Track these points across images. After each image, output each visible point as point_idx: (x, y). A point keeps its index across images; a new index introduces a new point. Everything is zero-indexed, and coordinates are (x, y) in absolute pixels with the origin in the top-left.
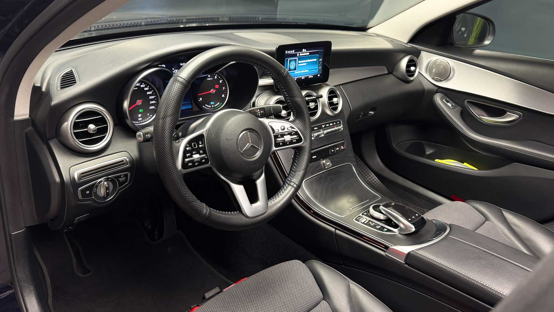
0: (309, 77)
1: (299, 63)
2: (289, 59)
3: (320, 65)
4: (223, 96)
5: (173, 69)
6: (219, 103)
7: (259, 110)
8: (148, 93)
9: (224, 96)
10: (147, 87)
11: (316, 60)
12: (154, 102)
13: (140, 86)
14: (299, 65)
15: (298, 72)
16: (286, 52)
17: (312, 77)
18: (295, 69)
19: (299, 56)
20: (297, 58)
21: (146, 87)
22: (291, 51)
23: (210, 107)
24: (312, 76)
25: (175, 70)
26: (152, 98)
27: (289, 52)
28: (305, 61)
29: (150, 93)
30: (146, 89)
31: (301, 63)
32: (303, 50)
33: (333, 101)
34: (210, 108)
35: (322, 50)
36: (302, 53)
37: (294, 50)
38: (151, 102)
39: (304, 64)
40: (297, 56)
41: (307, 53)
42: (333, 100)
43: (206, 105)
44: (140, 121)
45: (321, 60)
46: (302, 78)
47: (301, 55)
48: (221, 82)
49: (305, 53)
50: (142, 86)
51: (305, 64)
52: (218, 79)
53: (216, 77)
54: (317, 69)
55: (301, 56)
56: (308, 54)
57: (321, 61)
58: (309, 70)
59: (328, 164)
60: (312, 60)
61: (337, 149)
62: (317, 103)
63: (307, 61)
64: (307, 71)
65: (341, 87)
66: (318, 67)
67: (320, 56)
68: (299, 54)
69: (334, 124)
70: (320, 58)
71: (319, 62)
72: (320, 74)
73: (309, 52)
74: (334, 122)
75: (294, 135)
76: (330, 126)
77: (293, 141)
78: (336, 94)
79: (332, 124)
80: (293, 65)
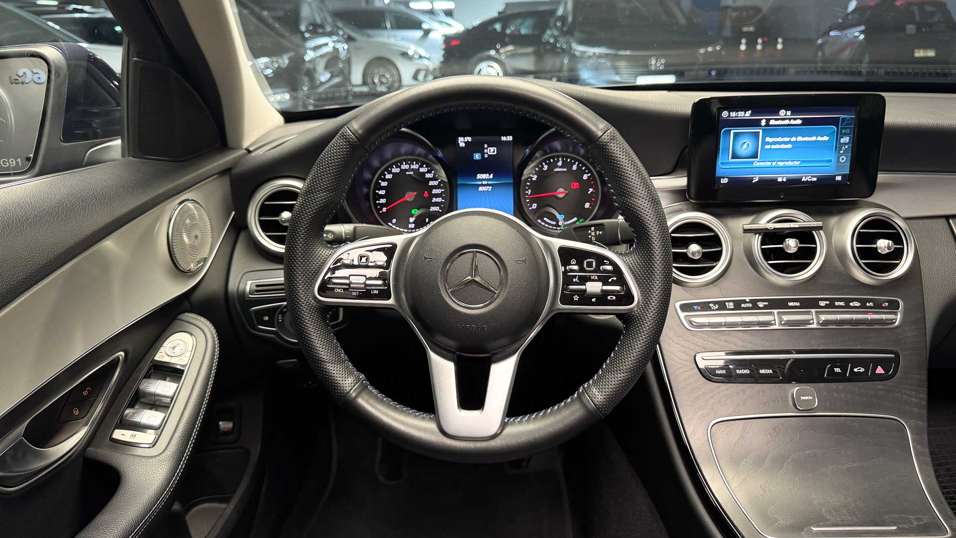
0: (804, 179)
1: (768, 143)
2: (732, 132)
3: (841, 152)
4: (587, 205)
5: (486, 146)
6: (575, 219)
7: (593, 228)
8: (431, 183)
9: (590, 206)
11: (826, 138)
12: (439, 200)
13: (419, 169)
14: (767, 147)
15: (758, 164)
16: (725, 114)
17: (815, 179)
18: (755, 156)
19: (765, 126)
20: (761, 131)
21: (429, 172)
22: (740, 113)
23: (555, 223)
24: (813, 177)
25: (489, 149)
26: (436, 193)
27: (733, 114)
28: (788, 139)
29: (436, 183)
30: (428, 176)
31: (775, 143)
32: (782, 112)
33: (875, 246)
34: (553, 225)
35: (852, 115)
36: (776, 120)
37: (750, 112)
38: (434, 200)
39: (786, 146)
40: (761, 126)
41: (795, 119)
42: (875, 243)
43: (545, 219)
44: (412, 229)
45: (845, 139)
46: (780, 180)
47: (772, 122)
48: (585, 177)
49: (790, 119)
50: (422, 170)
51: (790, 146)
52: (580, 172)
53: (575, 167)
54: (831, 161)
55: (773, 125)
56: (799, 122)
57: (845, 144)
58: (802, 162)
59: (806, 398)
60: (814, 138)
61: (855, 370)
62: (815, 243)
63: (794, 139)
64: (797, 163)
65: (951, 221)
66: (832, 156)
67: (844, 131)
68: (768, 121)
69: (868, 304)
70: (846, 134)
71: (840, 143)
72: (843, 176)
73: (801, 119)
74: (870, 301)
75: (613, 283)
76: (847, 306)
77: (609, 297)
78: (897, 230)
79: (857, 304)
80: (745, 146)
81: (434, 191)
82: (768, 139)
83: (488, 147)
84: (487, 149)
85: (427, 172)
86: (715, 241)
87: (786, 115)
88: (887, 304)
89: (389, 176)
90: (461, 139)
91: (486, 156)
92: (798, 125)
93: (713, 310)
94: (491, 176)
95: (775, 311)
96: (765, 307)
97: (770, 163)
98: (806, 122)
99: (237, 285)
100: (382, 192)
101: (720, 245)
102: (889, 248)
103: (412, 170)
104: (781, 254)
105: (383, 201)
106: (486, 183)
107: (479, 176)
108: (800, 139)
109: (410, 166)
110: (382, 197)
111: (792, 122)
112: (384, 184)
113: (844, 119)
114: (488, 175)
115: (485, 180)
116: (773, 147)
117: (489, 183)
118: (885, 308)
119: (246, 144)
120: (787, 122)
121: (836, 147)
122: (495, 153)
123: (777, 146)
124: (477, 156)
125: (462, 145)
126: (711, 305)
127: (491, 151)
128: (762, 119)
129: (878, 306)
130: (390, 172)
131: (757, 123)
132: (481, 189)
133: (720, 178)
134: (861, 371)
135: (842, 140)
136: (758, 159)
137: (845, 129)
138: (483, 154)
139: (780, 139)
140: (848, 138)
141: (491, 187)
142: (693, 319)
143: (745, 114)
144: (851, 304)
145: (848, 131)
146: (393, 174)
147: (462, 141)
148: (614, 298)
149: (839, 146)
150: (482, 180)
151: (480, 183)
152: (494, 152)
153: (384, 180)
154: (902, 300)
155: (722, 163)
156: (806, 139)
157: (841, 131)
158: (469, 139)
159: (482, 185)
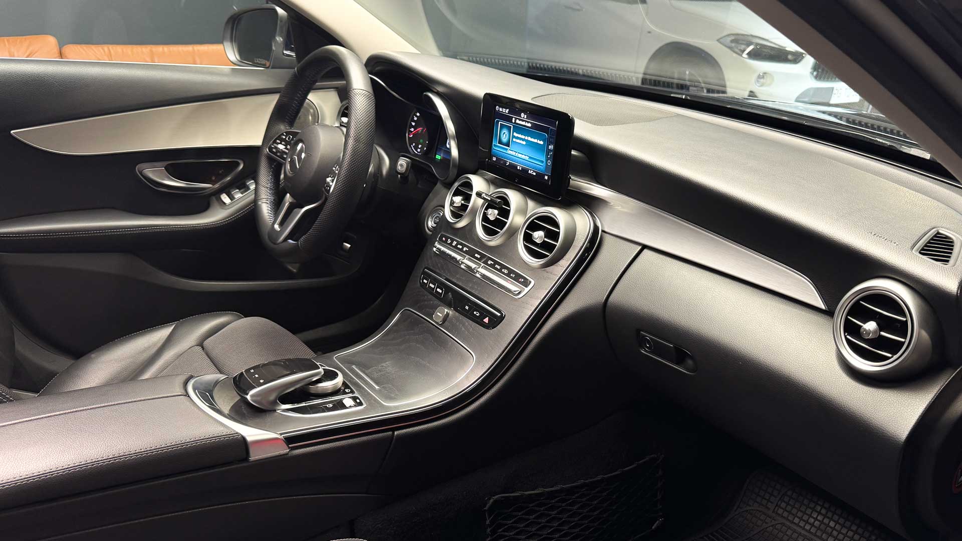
0: (530, 171)
1: (515, 137)
2: (500, 122)
3: (549, 156)
11: (541, 143)
14: (514, 140)
15: (509, 152)
16: (497, 107)
17: (534, 174)
18: (508, 145)
19: (514, 123)
20: (512, 126)
22: (504, 109)
24: (534, 172)
27: (501, 110)
28: (523, 137)
31: (518, 138)
32: (523, 115)
35: (555, 127)
36: (520, 120)
37: (508, 110)
40: (512, 122)
41: (528, 122)
45: (551, 147)
46: (518, 168)
47: (518, 121)
49: (526, 121)
51: (524, 143)
54: (542, 162)
55: (518, 124)
56: (529, 125)
57: (551, 150)
58: (530, 158)
61: (474, 312)
63: (526, 138)
64: (527, 158)
66: (544, 159)
67: (551, 140)
68: (515, 120)
69: (511, 275)
70: (551, 143)
72: (549, 176)
73: (531, 123)
74: (514, 273)
76: (500, 270)
78: (560, 230)
79: (506, 272)
80: (505, 135)
82: (515, 134)
87: (524, 118)
88: (522, 280)
92: (529, 127)
95: (468, 256)
97: (515, 153)
101: (470, 202)
108: (530, 139)
111: (526, 124)
113: (551, 130)
116: (517, 141)
118: (520, 282)
120: (524, 123)
123: (519, 141)
128: (512, 117)
129: (516, 278)
131: (509, 119)
133: (493, 156)
134: (477, 315)
136: (509, 148)
137: (552, 138)
139: (520, 136)
143: (505, 111)
144: (503, 270)
145: (553, 141)
149: (548, 151)
155: (494, 145)
156: (535, 141)
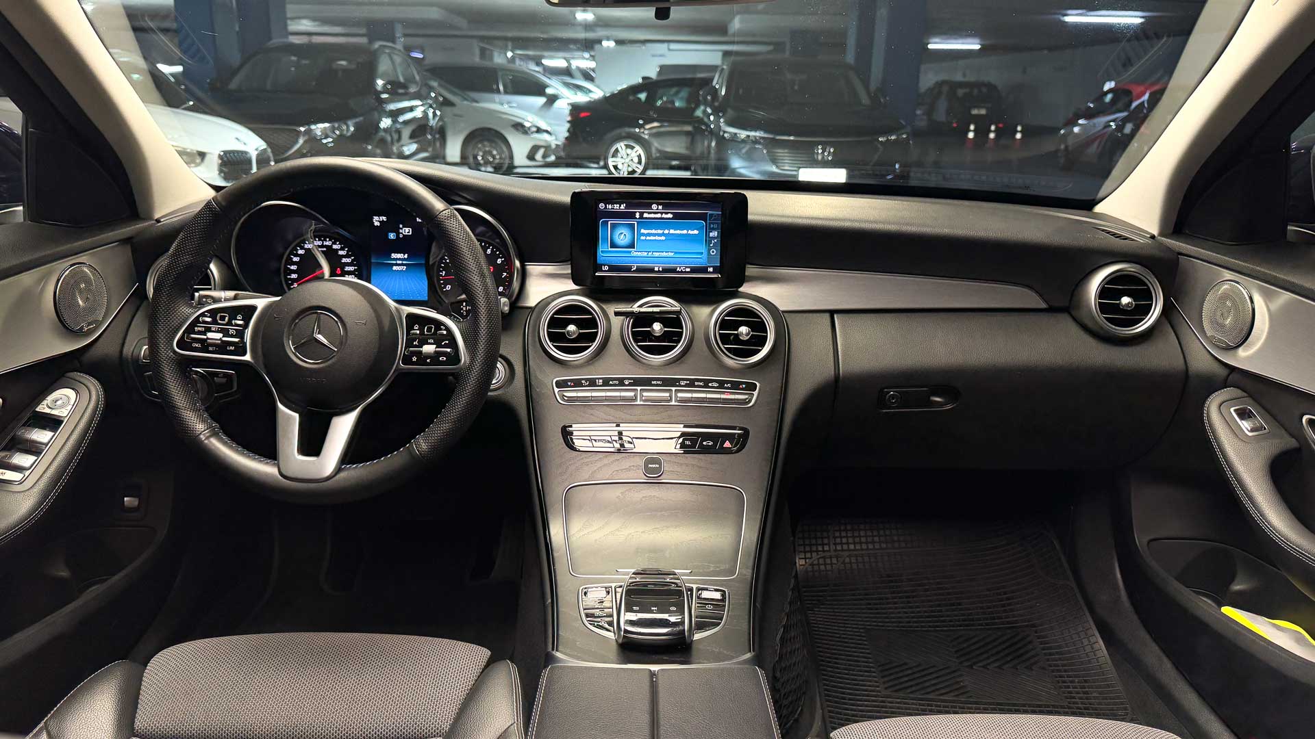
0: (678, 269)
1: (643, 235)
2: (609, 222)
3: (711, 245)
4: (501, 289)
5: (401, 226)
7: (464, 304)
8: (344, 260)
10: (344, 250)
11: (696, 232)
13: (332, 246)
14: (643, 238)
15: (635, 254)
16: (602, 206)
17: (688, 270)
18: (632, 246)
19: (639, 219)
20: (636, 223)
21: (342, 249)
22: (615, 205)
24: (686, 267)
25: (404, 229)
27: (610, 206)
28: (660, 232)
29: (349, 260)
30: (341, 253)
31: (649, 235)
32: (654, 206)
33: (736, 332)
35: (718, 211)
36: (649, 213)
37: (625, 205)
39: (659, 238)
40: (636, 218)
41: (667, 213)
42: (737, 330)
45: (714, 234)
46: (656, 269)
47: (646, 215)
48: (499, 261)
49: (662, 213)
50: (335, 247)
51: (663, 238)
52: (494, 256)
54: (702, 253)
55: (646, 218)
56: (670, 216)
57: (714, 238)
58: (676, 253)
59: (654, 466)
60: (685, 232)
61: (704, 443)
62: (682, 328)
63: (666, 232)
64: (671, 254)
65: (835, 316)
66: (703, 249)
67: (712, 226)
68: (642, 214)
69: (726, 385)
70: (712, 229)
71: (709, 237)
72: (714, 268)
73: (671, 213)
74: (727, 382)
75: (446, 346)
76: (706, 386)
77: (441, 358)
78: (762, 319)
79: (716, 385)
80: (622, 236)
81: (347, 269)
82: (643, 231)
83: (403, 227)
84: (401, 229)
85: (341, 249)
86: (593, 323)
87: (657, 209)
88: (744, 386)
89: (301, 252)
90: (376, 218)
91: (401, 236)
92: (669, 219)
93: (585, 386)
94: (406, 256)
95: (639, 388)
96: (630, 385)
97: (646, 254)
98: (676, 216)
99: (132, 349)
100: (294, 267)
101: (597, 327)
102: (747, 334)
103: (326, 246)
104: (649, 336)
105: (294, 276)
106: (400, 262)
107: (394, 256)
108: (672, 231)
109: (323, 243)
110: (294, 272)
111: (664, 216)
112: (296, 259)
113: (711, 215)
114: (402, 255)
115: (400, 259)
116: (648, 238)
117: (404, 262)
118: (742, 389)
119: (157, 216)
120: (659, 216)
121: (706, 240)
122: (410, 234)
123: (652, 238)
124: (392, 236)
125: (377, 224)
126: (583, 382)
127: (407, 231)
128: (636, 212)
129: (735, 386)
130: (302, 248)
131: (632, 216)
132: (395, 268)
133: (602, 265)
134: (710, 444)
135: (711, 235)
136: (635, 250)
137: (713, 224)
138: (398, 233)
139: (653, 231)
140: (716, 232)
141: (405, 267)
142: (565, 394)
143: (620, 206)
144: (710, 385)
145: (716, 226)
146: (305, 249)
147: (376, 221)
148: (445, 358)
149: (709, 240)
150: (397, 259)
151: (395, 262)
152: (409, 232)
153: (296, 255)
154: (759, 382)
155: (602, 252)
156: (678, 232)
157: (710, 225)
158: (384, 218)
159: (397, 265)
